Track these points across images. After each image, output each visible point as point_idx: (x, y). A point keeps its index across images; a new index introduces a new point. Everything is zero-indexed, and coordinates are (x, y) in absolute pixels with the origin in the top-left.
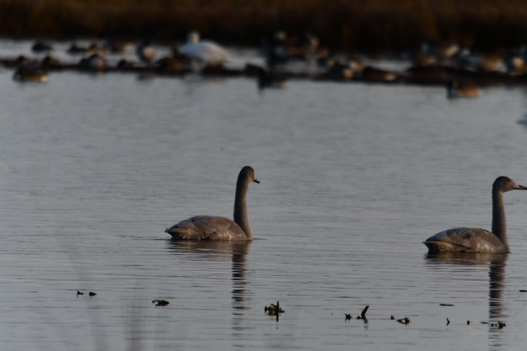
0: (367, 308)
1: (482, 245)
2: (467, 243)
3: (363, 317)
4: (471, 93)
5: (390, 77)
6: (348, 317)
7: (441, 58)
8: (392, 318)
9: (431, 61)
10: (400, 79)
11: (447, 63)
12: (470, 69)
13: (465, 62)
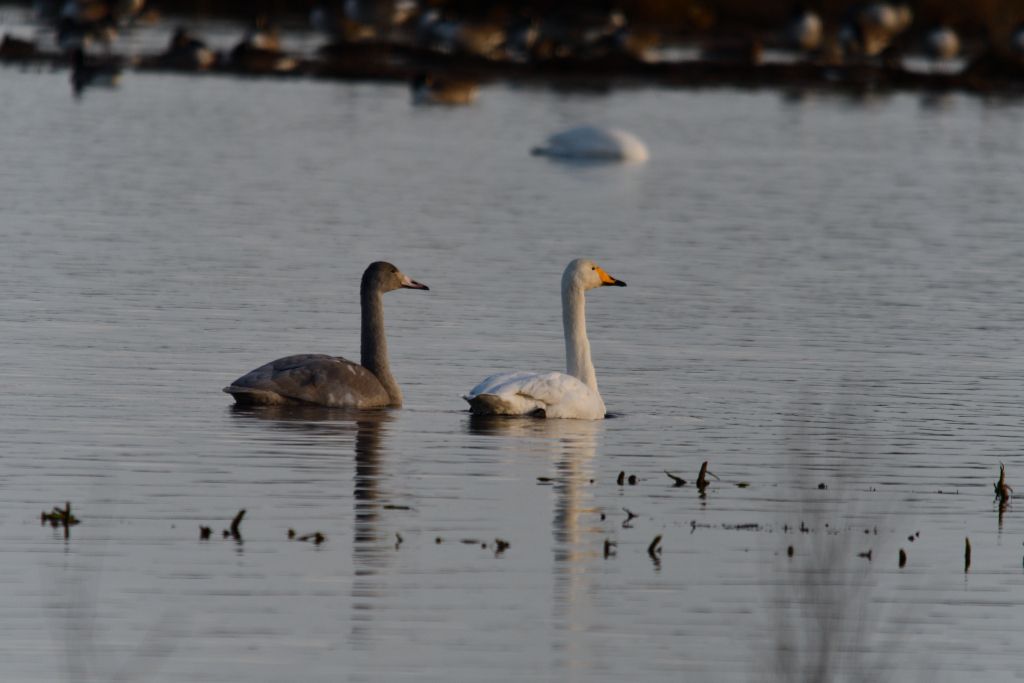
0: (242, 514)
1: (338, 397)
2: (309, 394)
3: (234, 532)
4: (459, 96)
5: (286, 65)
6: (206, 533)
7: (385, 26)
8: (291, 534)
9: (367, 33)
10: (304, 69)
11: (396, 37)
12: (444, 49)
13: (431, 36)
